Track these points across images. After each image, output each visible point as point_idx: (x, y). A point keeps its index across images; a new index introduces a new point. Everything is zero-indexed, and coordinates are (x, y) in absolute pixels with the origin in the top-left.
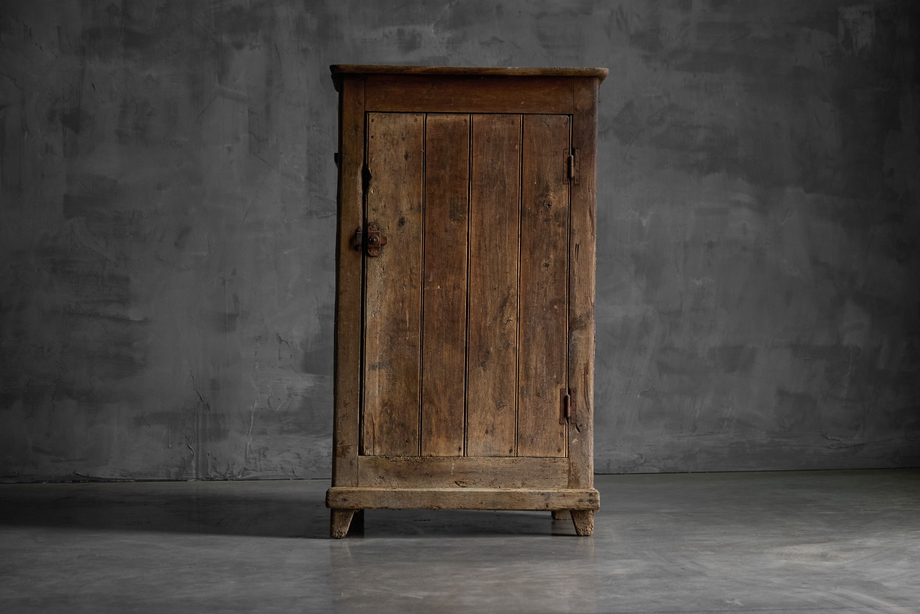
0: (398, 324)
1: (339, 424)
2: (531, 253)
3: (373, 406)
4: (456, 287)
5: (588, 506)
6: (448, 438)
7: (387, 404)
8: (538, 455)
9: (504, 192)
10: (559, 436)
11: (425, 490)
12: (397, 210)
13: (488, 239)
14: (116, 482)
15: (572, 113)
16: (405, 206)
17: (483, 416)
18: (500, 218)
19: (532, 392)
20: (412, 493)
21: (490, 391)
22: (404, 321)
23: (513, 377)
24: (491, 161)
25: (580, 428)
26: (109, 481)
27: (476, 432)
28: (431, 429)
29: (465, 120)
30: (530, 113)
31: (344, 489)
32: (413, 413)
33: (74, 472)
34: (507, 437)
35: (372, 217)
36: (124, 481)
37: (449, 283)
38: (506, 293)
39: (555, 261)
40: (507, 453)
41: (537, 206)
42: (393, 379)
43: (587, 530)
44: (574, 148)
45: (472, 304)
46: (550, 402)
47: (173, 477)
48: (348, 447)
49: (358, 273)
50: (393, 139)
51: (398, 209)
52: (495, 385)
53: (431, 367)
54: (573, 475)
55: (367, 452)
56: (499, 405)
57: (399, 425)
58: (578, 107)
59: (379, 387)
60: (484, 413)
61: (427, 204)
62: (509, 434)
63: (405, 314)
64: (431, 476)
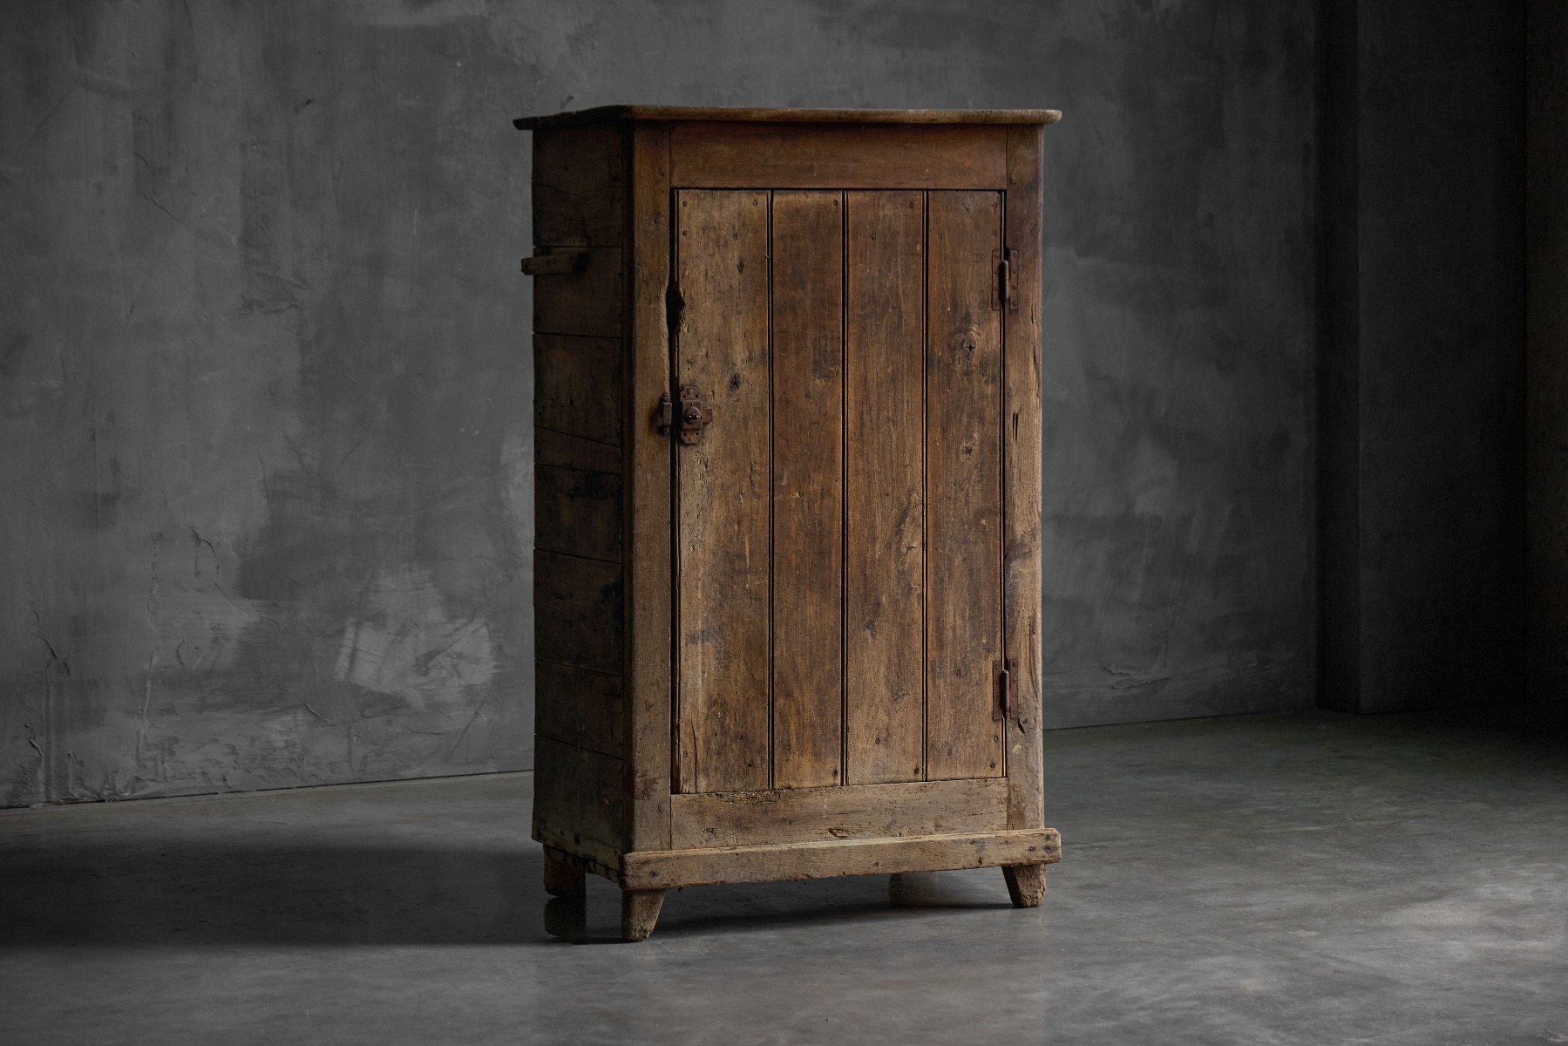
0: (732, 562)
1: (639, 741)
2: (944, 431)
3: (694, 707)
4: (826, 493)
5: (1044, 857)
6: (817, 755)
7: (716, 701)
8: (959, 775)
9: (900, 326)
10: (993, 741)
11: (784, 847)
12: (727, 360)
13: (875, 408)
15: (1004, 187)
16: (739, 354)
17: (872, 714)
18: (893, 371)
19: (949, 669)
20: (764, 854)
21: (883, 669)
22: (741, 557)
23: (918, 645)
24: (877, 273)
25: (1023, 726)
27: (860, 742)
28: (789, 741)
29: (836, 203)
30: (939, 187)
31: (651, 855)
32: (760, 714)
34: (910, 748)
35: (685, 376)
37: (815, 488)
38: (905, 499)
39: (982, 442)
40: (911, 776)
41: (952, 349)
42: (725, 658)
43: (1037, 897)
44: (1009, 247)
45: (851, 522)
46: (977, 684)
48: (654, 781)
49: (665, 475)
50: (719, 236)
51: (729, 359)
52: (889, 659)
53: (787, 633)
54: (1015, 806)
55: (686, 788)
56: (896, 695)
57: (736, 737)
58: (1014, 178)
59: (703, 672)
60: (874, 708)
61: (776, 350)
62: (912, 743)
63: (743, 543)
64: (790, 823)
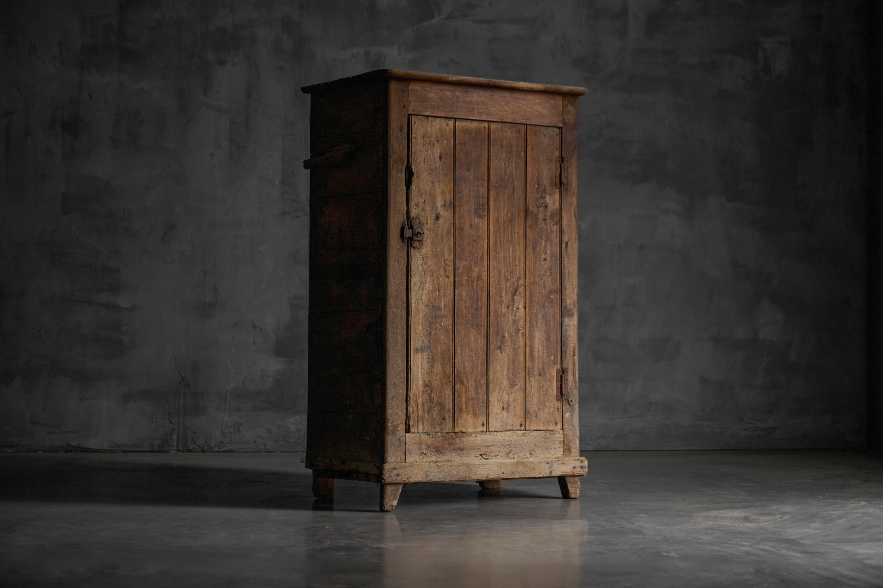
0: (436, 311)
1: (390, 404)
2: (534, 249)
3: (417, 386)
4: (479, 277)
5: (580, 471)
6: (475, 415)
7: (427, 384)
8: (541, 428)
9: (513, 193)
10: (556, 411)
11: (460, 463)
12: (434, 205)
13: (502, 235)
14: (105, 452)
15: (561, 126)
16: (439, 203)
17: (501, 394)
18: (510, 216)
19: (536, 373)
20: (450, 466)
21: (506, 371)
22: (439, 309)
23: (522, 358)
24: (504, 166)
25: (570, 403)
26: (98, 451)
27: (495, 408)
28: (462, 407)
29: (485, 127)
30: (532, 124)
31: (395, 465)
32: (448, 392)
33: (67, 443)
34: (518, 413)
35: (414, 212)
36: (111, 451)
37: (475, 274)
38: (516, 283)
39: (551, 256)
40: (518, 428)
41: (538, 207)
42: (432, 362)
43: (576, 494)
44: (564, 157)
45: (491, 293)
46: (549, 381)
47: (156, 449)
48: (398, 426)
49: (404, 263)
50: (430, 141)
52: (509, 366)
53: (461, 350)
54: (567, 445)
55: (412, 430)
56: (512, 385)
57: (437, 404)
58: (566, 121)
59: (422, 369)
60: (501, 391)
61: (457, 202)
62: (519, 411)
63: (441, 301)
64: (462, 450)
